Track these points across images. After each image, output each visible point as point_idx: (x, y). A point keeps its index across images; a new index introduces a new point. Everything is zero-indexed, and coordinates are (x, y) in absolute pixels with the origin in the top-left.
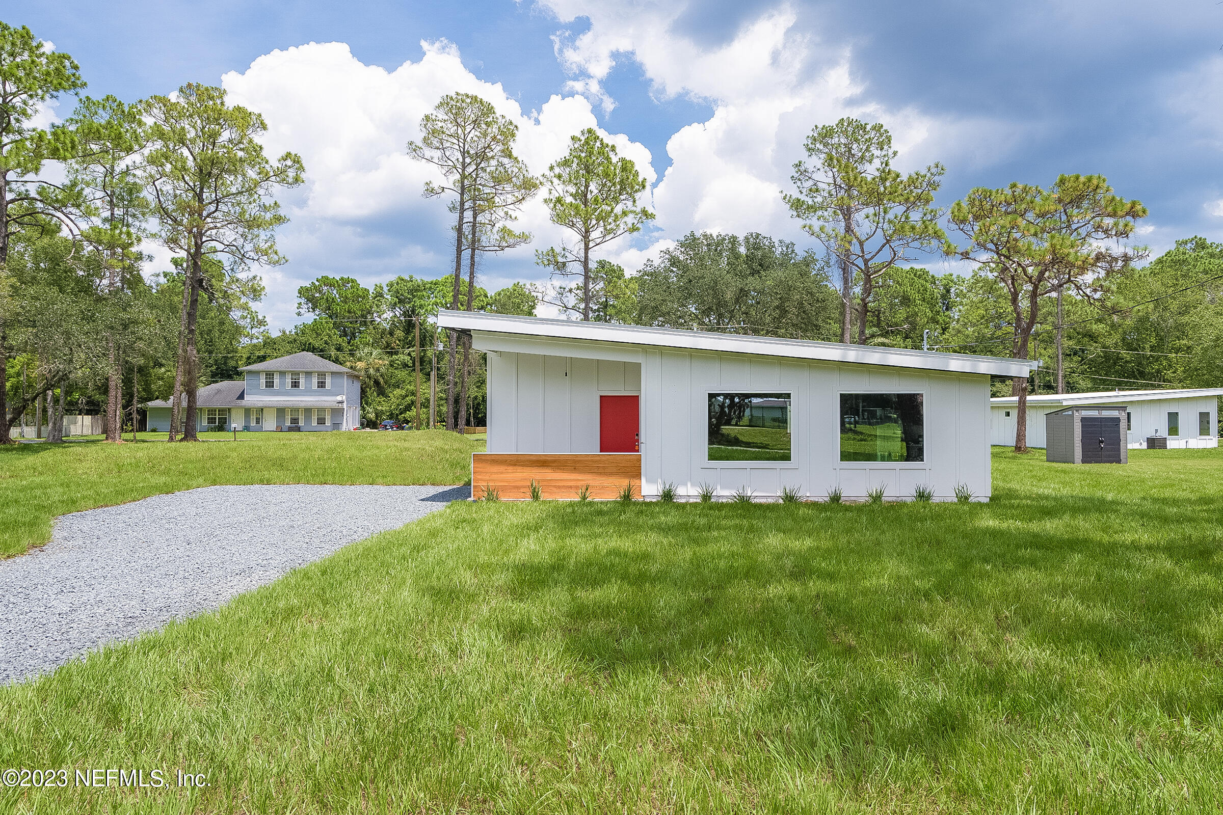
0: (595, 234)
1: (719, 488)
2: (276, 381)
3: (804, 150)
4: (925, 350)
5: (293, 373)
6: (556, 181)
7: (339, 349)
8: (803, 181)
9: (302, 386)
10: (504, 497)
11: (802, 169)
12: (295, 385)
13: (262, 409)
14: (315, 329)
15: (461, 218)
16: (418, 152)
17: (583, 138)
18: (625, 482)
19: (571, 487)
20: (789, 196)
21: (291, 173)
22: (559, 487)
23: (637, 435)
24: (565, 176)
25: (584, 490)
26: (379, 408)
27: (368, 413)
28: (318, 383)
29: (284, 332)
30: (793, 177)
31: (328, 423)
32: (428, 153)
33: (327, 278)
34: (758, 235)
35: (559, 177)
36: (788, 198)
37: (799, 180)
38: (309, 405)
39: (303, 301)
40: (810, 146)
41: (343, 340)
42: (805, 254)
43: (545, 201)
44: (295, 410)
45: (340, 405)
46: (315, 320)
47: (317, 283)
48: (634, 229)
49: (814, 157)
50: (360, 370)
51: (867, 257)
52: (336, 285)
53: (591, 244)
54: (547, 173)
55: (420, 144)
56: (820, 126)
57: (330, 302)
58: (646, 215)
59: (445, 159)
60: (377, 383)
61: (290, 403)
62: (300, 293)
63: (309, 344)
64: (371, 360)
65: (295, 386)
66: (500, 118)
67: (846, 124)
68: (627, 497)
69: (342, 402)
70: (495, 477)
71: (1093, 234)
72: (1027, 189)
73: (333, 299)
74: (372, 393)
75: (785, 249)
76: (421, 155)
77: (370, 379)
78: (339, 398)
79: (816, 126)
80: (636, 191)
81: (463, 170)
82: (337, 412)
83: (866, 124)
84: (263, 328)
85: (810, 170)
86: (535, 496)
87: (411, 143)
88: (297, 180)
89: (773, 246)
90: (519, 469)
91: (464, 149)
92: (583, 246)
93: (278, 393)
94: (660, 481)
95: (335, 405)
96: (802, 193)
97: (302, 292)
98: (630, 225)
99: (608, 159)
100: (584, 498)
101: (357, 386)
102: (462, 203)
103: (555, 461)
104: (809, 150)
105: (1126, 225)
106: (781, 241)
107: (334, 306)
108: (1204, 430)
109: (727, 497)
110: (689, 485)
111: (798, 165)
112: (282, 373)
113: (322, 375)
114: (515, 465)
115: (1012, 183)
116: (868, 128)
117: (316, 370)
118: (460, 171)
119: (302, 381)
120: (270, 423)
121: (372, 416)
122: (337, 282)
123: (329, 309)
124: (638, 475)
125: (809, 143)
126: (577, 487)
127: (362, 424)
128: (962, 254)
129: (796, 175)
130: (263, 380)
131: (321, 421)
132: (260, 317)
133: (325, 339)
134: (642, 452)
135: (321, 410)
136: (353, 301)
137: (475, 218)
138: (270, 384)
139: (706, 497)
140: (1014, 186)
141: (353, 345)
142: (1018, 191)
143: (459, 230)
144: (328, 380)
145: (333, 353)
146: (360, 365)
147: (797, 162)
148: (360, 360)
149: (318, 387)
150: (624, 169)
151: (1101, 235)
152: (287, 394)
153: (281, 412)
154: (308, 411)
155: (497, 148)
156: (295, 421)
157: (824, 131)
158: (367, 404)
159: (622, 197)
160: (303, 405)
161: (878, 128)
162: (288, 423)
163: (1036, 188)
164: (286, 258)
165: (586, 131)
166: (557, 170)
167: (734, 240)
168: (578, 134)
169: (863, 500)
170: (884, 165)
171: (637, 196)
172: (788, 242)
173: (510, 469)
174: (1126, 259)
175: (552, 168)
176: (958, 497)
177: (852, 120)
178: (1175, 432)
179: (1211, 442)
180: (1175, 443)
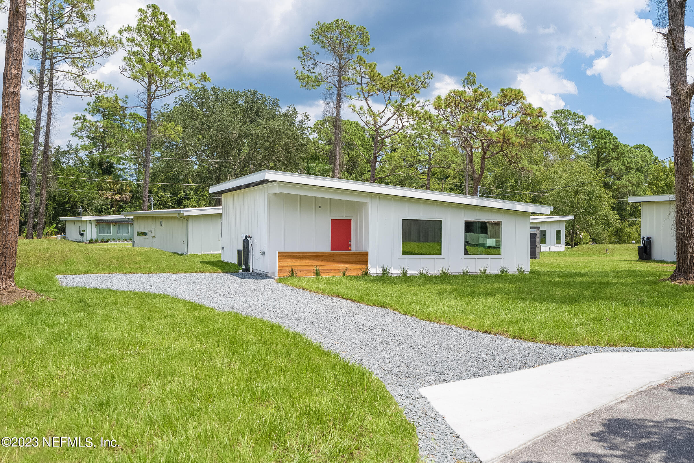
3: (309, 38)
4: (478, 196)
11: (306, 52)
18: (363, 267)
19: (332, 270)
22: (325, 270)
23: (350, 241)
25: (344, 271)
40: (315, 36)
49: (316, 44)
56: (322, 23)
67: (340, 23)
68: (366, 274)
70: (290, 264)
79: (319, 23)
85: (312, 53)
86: (318, 275)
94: (378, 265)
96: (304, 69)
100: (344, 275)
102: (45, 53)
104: (314, 39)
105: (539, 123)
108: (558, 239)
109: (415, 273)
110: (393, 267)
111: (303, 49)
114: (301, 258)
116: (355, 29)
124: (367, 263)
125: (314, 34)
139: (404, 274)
147: (303, 47)
157: (325, 26)
161: (362, 30)
168: (144, 8)
169: (479, 274)
170: (398, 69)
176: (519, 271)
177: (344, 21)
178: (543, 241)
179: (562, 248)
180: (544, 249)
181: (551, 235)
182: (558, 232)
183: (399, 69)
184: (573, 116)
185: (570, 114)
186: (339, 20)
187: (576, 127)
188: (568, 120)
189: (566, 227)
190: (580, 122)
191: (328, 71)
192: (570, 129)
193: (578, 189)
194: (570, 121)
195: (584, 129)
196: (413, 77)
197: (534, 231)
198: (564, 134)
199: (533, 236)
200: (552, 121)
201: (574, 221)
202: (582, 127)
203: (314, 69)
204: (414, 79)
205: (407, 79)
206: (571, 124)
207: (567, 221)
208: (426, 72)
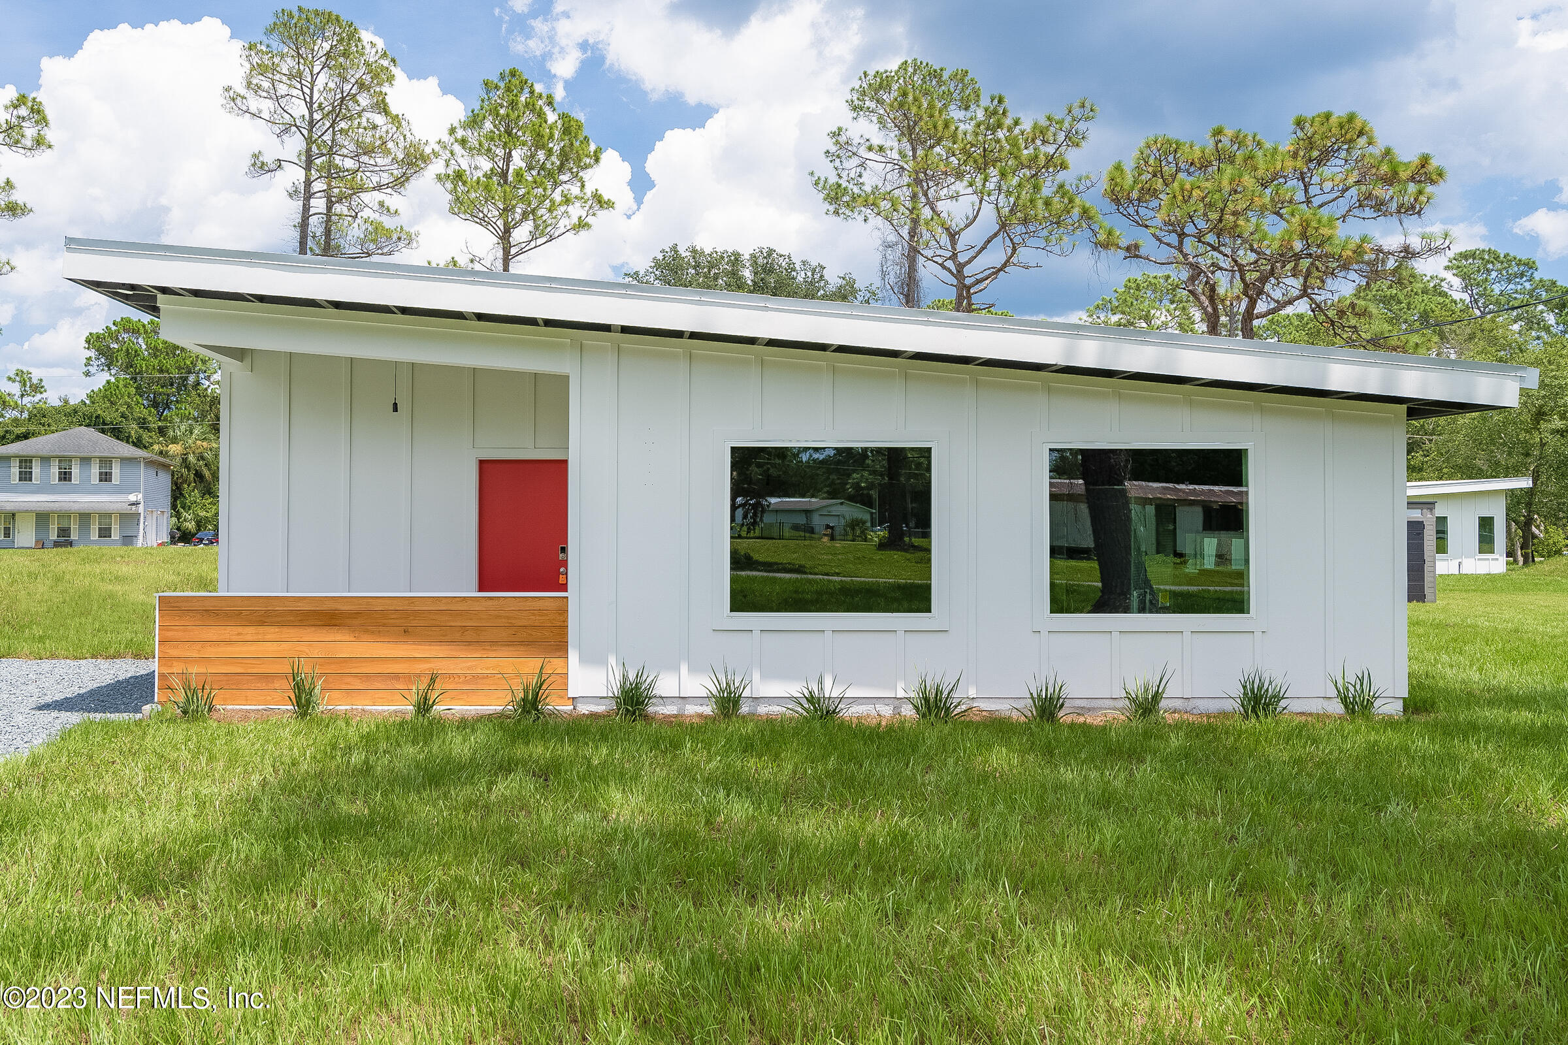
0: (521, 234)
1: (756, 676)
2: (36, 470)
3: (846, 108)
5: (62, 459)
6: (457, 148)
7: (143, 424)
8: (843, 159)
9: (75, 479)
10: (225, 701)
11: (843, 139)
12: (65, 476)
13: (14, 515)
14: (108, 394)
15: (306, 208)
16: (239, 101)
17: (502, 85)
18: (528, 665)
19: (393, 676)
20: (823, 179)
21: (30, 132)
22: (367, 677)
23: (564, 550)
24: (473, 142)
25: (423, 686)
26: (203, 514)
27: (185, 520)
28: (101, 474)
29: (66, 402)
30: (828, 152)
31: (115, 535)
32: (254, 103)
33: (129, 321)
34: (771, 252)
35: (463, 142)
36: (822, 183)
37: (838, 157)
38: (85, 508)
39: (92, 353)
40: (856, 102)
41: (150, 412)
42: (840, 281)
43: (439, 178)
44: (64, 515)
45: (134, 508)
46: (108, 382)
47: (114, 328)
48: (581, 225)
49: (861, 120)
50: (173, 457)
51: (962, 258)
52: (142, 331)
53: (513, 251)
54: (446, 138)
55: (242, 91)
56: (872, 73)
57: (131, 356)
58: (600, 202)
59: (280, 110)
60: (199, 476)
61: (57, 505)
62: (88, 341)
63: (97, 417)
64: (190, 441)
65: (65, 479)
66: (368, 47)
67: (911, 70)
68: (531, 704)
69: (136, 504)
70: (211, 651)
71: (1356, 212)
72: (1241, 136)
73: (136, 351)
74: (193, 494)
75: (809, 274)
76: (245, 108)
77: (189, 471)
78: (132, 498)
79: (865, 74)
80: (587, 167)
81: (310, 131)
82: (129, 518)
83: (941, 70)
84: (38, 397)
85: (855, 142)
86: (303, 703)
87: (228, 89)
88: (39, 142)
89: (794, 270)
90: (271, 632)
91: (311, 98)
92: (500, 254)
93: (39, 490)
94: (612, 660)
95: (126, 508)
96: (842, 176)
97: (93, 341)
98: (575, 220)
99: (541, 115)
100: (424, 707)
101: (165, 480)
102: (308, 183)
103: (357, 614)
104: (855, 109)
105: (1420, 192)
106: (804, 263)
107: (137, 362)
108: (1486, 542)
110: (684, 669)
111: (836, 134)
112: (46, 460)
113: (106, 461)
114: (262, 623)
115: (1215, 126)
116: (945, 76)
117: (97, 454)
118: (305, 132)
119: (75, 470)
120: (26, 535)
121: (191, 526)
122: (144, 326)
123: (131, 366)
124: (559, 646)
125: (855, 98)
126: (409, 678)
127: (172, 537)
128: (1128, 249)
129: (833, 149)
130: (15, 471)
131: (105, 533)
132: (35, 381)
133: (122, 409)
134: (571, 593)
135: (105, 516)
136: (167, 354)
137: (329, 208)
138: (26, 476)
139: (728, 703)
140: (1218, 132)
141: (165, 420)
142: (1226, 141)
143: (304, 225)
144: (116, 471)
145: (133, 429)
146: (174, 449)
147: (835, 129)
148: (175, 440)
149: (101, 480)
150: (566, 131)
151: (1368, 213)
152: (52, 490)
153: (42, 518)
154: (85, 518)
155: (364, 100)
156: (64, 532)
157: (878, 80)
158: (183, 508)
159: (564, 178)
160: (75, 507)
161: (961, 77)
162: (53, 536)
163: (1254, 138)
164: (13, 263)
165: (507, 72)
166: (460, 133)
167: (736, 259)
168: (494, 78)
171: (586, 175)
172: (814, 264)
173: (250, 632)
174: (1408, 253)
175: (452, 131)
176: (1344, 700)
177: (921, 63)
178: (1442, 548)
179: (1496, 563)
180: (1443, 566)
181: (1462, 530)
182: (1486, 524)
183: (1000, 101)
184: (1502, 263)
185: (1497, 258)
186: (909, 61)
187: (1511, 286)
188: (1489, 271)
189: (1508, 509)
190: (1522, 275)
191: (889, 176)
192: (1497, 291)
193: (1541, 407)
194: (1494, 274)
195: (1534, 290)
196: (1043, 122)
197: (1416, 515)
198: (1480, 305)
199: (1415, 530)
200: (1449, 276)
201: (1530, 492)
202: (1528, 285)
203: (860, 176)
204: (1047, 128)
205: (1028, 130)
206: (1499, 282)
207: (1511, 493)
208: (1076, 104)
